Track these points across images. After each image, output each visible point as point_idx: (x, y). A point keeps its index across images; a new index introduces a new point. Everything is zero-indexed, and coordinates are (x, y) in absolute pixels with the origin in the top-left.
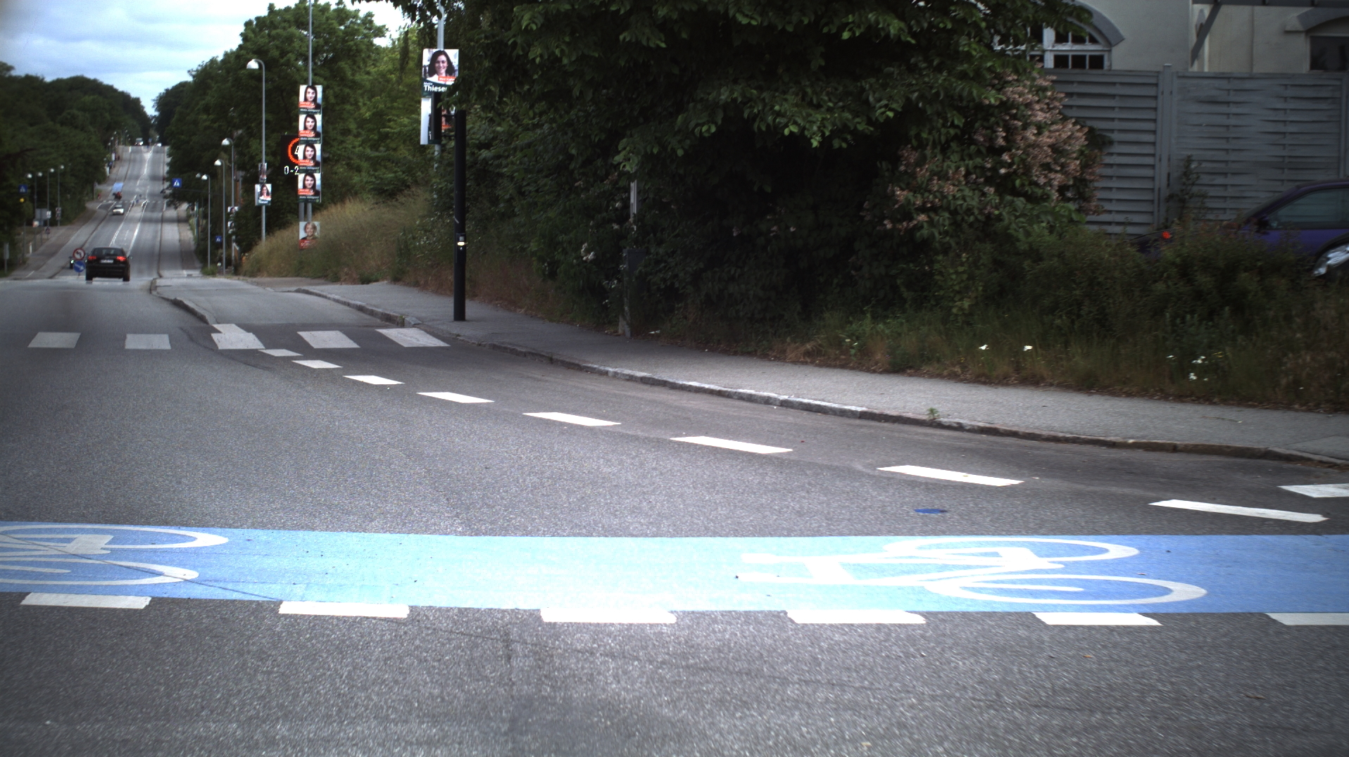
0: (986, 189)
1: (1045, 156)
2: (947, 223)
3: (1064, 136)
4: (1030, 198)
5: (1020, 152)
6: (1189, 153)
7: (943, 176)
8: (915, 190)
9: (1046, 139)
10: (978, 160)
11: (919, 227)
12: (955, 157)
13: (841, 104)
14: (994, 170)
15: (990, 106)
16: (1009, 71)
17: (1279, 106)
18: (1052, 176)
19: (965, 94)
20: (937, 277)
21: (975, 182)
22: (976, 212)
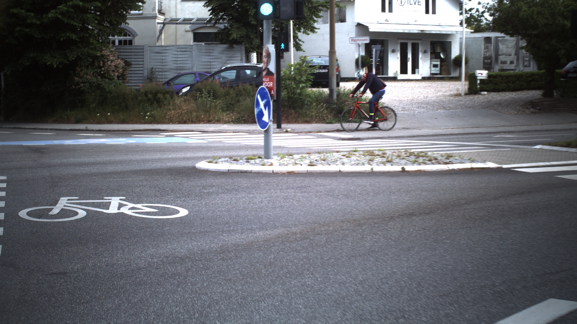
0: (98, 77)
1: (113, 68)
2: (88, 86)
3: (118, 63)
4: (110, 79)
5: (106, 67)
6: (152, 66)
7: (87, 74)
8: (81, 78)
9: (113, 64)
10: (96, 70)
11: (81, 87)
12: (90, 69)
13: (61, 56)
14: (100, 72)
15: (99, 56)
16: (103, 47)
17: (176, 53)
18: (115, 73)
19: (92, 53)
20: (86, 100)
21: (95, 76)
22: (96, 83)
